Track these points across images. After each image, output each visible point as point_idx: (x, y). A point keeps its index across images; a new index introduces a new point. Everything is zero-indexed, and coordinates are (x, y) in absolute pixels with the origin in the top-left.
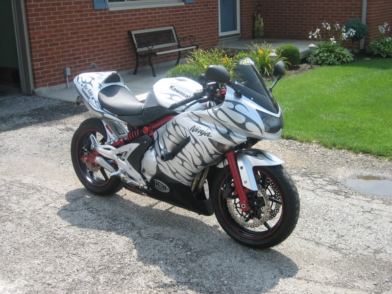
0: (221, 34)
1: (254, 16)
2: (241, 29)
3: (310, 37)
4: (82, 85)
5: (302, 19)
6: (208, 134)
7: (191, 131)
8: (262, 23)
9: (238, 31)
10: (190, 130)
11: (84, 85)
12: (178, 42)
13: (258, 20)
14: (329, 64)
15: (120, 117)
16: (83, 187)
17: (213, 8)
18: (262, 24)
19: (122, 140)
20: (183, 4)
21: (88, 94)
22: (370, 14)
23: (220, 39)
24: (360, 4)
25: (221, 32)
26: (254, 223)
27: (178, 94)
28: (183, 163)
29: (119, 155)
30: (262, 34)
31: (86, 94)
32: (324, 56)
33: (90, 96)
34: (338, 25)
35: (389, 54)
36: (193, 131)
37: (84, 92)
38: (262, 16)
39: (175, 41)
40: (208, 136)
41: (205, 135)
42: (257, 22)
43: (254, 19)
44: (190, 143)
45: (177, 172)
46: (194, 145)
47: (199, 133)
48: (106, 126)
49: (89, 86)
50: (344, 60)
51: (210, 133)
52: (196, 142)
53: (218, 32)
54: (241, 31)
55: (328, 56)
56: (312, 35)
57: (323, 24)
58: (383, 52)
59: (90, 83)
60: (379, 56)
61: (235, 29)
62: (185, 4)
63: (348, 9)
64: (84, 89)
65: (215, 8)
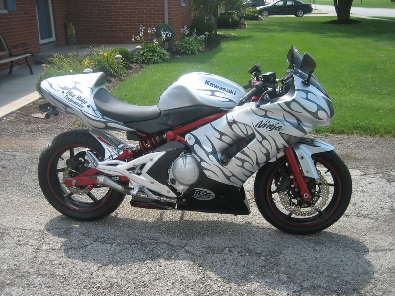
0: (42, 42)
1: (65, 24)
2: (56, 36)
3: (133, 40)
4: (63, 92)
5: (111, 25)
6: (280, 128)
7: (257, 128)
8: (73, 30)
9: (54, 39)
10: (256, 126)
11: (66, 91)
12: (9, 50)
13: (70, 28)
14: (154, 63)
15: (128, 124)
16: (60, 214)
17: (32, 16)
18: (74, 32)
19: (130, 152)
20: (6, 12)
21: (80, 103)
22: (171, 19)
23: (41, 47)
24: (162, 11)
25: (42, 40)
26: (311, 211)
27: (218, 90)
28: (243, 164)
29: (132, 169)
30: (74, 41)
31: (75, 103)
32: (149, 55)
33: (83, 104)
34: (154, 28)
35: (193, 52)
36: (259, 127)
37: (70, 100)
38: (73, 24)
39: (5, 50)
40: (279, 130)
41: (275, 130)
42: (69, 30)
43: (66, 27)
44: (255, 140)
45: (233, 175)
46: (261, 142)
47: (268, 129)
48: (99, 138)
49: (76, 93)
50: (165, 58)
51: (281, 127)
52: (264, 138)
53: (39, 40)
54: (56, 39)
55: (152, 56)
56: (135, 38)
57: (140, 28)
58: (188, 50)
59: (75, 88)
60: (185, 53)
61: (51, 37)
62: (8, 12)
63: (153, 16)
64: (70, 97)
65: (34, 16)
